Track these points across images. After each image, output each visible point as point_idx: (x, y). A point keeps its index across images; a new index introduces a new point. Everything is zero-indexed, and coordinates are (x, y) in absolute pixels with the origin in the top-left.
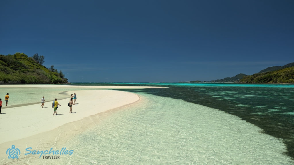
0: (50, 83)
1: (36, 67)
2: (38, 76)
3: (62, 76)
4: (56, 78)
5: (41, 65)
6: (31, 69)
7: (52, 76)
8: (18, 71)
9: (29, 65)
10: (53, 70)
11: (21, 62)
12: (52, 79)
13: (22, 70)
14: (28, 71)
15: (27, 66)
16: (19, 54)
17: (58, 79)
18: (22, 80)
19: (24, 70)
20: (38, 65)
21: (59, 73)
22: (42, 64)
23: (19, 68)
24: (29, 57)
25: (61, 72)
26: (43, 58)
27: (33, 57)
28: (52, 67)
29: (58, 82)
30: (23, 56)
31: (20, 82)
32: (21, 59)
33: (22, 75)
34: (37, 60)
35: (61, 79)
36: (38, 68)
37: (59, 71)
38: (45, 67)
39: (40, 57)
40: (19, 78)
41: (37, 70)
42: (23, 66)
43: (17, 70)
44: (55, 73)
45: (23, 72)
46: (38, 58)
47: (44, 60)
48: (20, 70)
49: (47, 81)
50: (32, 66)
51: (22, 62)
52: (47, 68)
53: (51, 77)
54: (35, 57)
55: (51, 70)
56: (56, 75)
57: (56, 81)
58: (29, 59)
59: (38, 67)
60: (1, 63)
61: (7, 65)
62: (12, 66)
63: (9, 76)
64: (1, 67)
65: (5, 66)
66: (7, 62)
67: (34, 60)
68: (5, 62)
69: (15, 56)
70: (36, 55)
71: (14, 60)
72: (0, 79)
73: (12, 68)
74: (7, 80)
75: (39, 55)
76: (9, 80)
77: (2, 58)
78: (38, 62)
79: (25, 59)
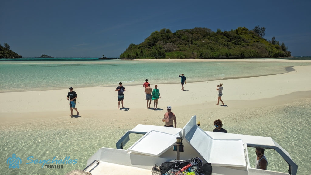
0: (269, 57)
1: (256, 40)
2: (257, 50)
3: (284, 49)
4: (276, 51)
5: (261, 38)
6: (251, 42)
7: (272, 50)
8: (238, 46)
9: (249, 38)
10: (274, 42)
11: (241, 36)
12: (272, 53)
13: (242, 44)
14: (248, 45)
15: (247, 40)
16: (241, 28)
17: (279, 53)
18: (242, 54)
19: (244, 45)
20: (258, 38)
21: (280, 45)
22: (263, 37)
23: (239, 43)
24: (249, 30)
25: (283, 44)
26: (264, 29)
27: (254, 30)
28: (273, 39)
29: (279, 56)
30: (244, 30)
31: (240, 57)
32: (242, 33)
33: (242, 49)
34: (258, 33)
35: (283, 52)
36: (257, 42)
37: (281, 43)
38: (265, 40)
39: (261, 29)
40: (239, 52)
41: (257, 43)
42: (244, 41)
43: (238, 44)
44: (276, 45)
45: (243, 47)
47: (265, 32)
48: (240, 44)
49: (267, 55)
50: (252, 39)
51: (243, 36)
52: (267, 40)
54: (255, 29)
55: (272, 42)
56: (278, 48)
57: (276, 54)
58: (250, 33)
59: (257, 40)
60: (225, 39)
61: (229, 40)
62: (233, 41)
63: (231, 51)
64: (225, 42)
65: (228, 41)
66: (230, 38)
67: (255, 33)
68: (228, 38)
69: (237, 31)
70: (256, 27)
71: (236, 35)
72: (223, 54)
73: (234, 43)
74: (229, 55)
75: (260, 27)
76: (230, 55)
77: (226, 34)
78: (258, 35)
79: (246, 33)
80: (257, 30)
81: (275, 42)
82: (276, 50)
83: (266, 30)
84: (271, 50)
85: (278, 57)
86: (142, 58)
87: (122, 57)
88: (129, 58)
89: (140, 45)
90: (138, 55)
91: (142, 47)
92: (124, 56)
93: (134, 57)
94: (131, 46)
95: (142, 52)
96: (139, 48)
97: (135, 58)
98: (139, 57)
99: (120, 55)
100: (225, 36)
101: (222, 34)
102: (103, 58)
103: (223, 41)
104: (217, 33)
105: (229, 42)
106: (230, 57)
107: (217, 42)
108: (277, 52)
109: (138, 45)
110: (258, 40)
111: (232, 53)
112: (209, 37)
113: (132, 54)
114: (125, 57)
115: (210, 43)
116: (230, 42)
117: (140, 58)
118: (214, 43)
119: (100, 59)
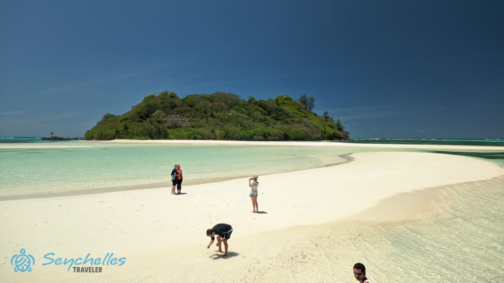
0: (322, 140)
1: (303, 115)
2: (306, 129)
3: (340, 129)
4: (330, 131)
5: (309, 112)
6: (297, 118)
7: (325, 129)
8: (279, 122)
9: (294, 112)
10: (326, 118)
11: (284, 108)
12: (325, 133)
13: (285, 120)
14: (293, 121)
15: (292, 114)
16: (282, 96)
17: (334, 133)
18: (285, 134)
19: (287, 121)
20: (305, 112)
21: (335, 123)
22: (312, 111)
23: (281, 118)
24: (294, 100)
25: (339, 121)
26: (313, 100)
27: (300, 100)
28: (326, 113)
29: (334, 138)
30: (286, 99)
31: (282, 138)
32: (284, 103)
33: (285, 126)
34: (306, 104)
35: (340, 132)
36: (305, 117)
37: (335, 120)
38: (315, 115)
39: (309, 99)
40: (281, 132)
41: (305, 119)
42: (287, 115)
43: (279, 120)
44: (329, 123)
45: (287, 124)
46: (306, 101)
47: (314, 104)
48: (283, 120)
49: (319, 135)
50: (298, 113)
51: (286, 108)
52: (318, 115)
55: (324, 119)
56: (332, 127)
57: (331, 136)
58: (294, 104)
60: (260, 111)
61: (267, 113)
62: (273, 115)
63: (269, 130)
64: (260, 116)
65: (265, 115)
66: (267, 110)
67: (301, 105)
68: (265, 110)
69: (277, 100)
70: (303, 97)
71: (276, 106)
72: (259, 134)
73: (273, 117)
74: (267, 135)
75: (308, 96)
76: (270, 135)
77: (262, 105)
78: (306, 108)
79: (289, 104)
80: (304, 101)
81: (328, 118)
82: (331, 129)
83: (315, 101)
84: (323, 129)
86: (126, 139)
87: (89, 137)
88: (102, 137)
89: (124, 117)
90: (118, 133)
91: (127, 119)
92: (92, 133)
93: (112, 136)
94: (107, 117)
95: (126, 128)
96: (122, 121)
97: (114, 138)
98: (122, 136)
99: (86, 132)
100: (261, 107)
101: (256, 103)
102: (50, 137)
103: (258, 114)
104: (250, 102)
105: (266, 117)
106: (270, 138)
107: (249, 115)
108: (331, 133)
109: (119, 117)
110: (306, 114)
111: (271, 133)
112: (237, 107)
113: (107, 132)
114: (95, 137)
115: (240, 117)
116: (268, 115)
117: (122, 138)
118: (246, 116)
119: (45, 139)
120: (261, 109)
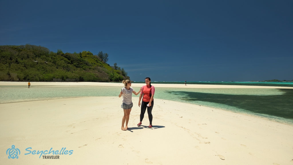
2: (97, 74)
5: (104, 63)
7: (114, 74)
8: (79, 69)
9: (93, 62)
12: (113, 77)
13: (83, 67)
14: (90, 69)
15: (90, 64)
16: (86, 52)
17: (119, 78)
18: (80, 77)
19: (86, 68)
20: (101, 63)
23: (81, 66)
26: (107, 55)
27: (98, 55)
28: (115, 64)
30: (88, 54)
32: (86, 56)
33: (83, 72)
34: (102, 58)
36: (101, 66)
38: (108, 65)
39: (104, 54)
40: (77, 75)
41: (99, 67)
42: (86, 64)
44: (118, 71)
45: (85, 70)
47: (108, 58)
49: (107, 79)
50: (96, 63)
51: (86, 60)
52: (110, 66)
53: (112, 75)
55: (114, 68)
56: (119, 73)
57: (117, 79)
58: (94, 57)
60: (65, 61)
61: (70, 62)
62: (75, 64)
64: (64, 64)
65: (69, 63)
66: (71, 60)
67: (99, 58)
68: (69, 60)
69: (80, 54)
70: (100, 53)
71: (79, 58)
72: (58, 77)
74: (65, 78)
76: (67, 78)
78: (102, 60)
79: (89, 57)
80: (101, 56)
81: (117, 67)
82: (117, 74)
83: (109, 56)
85: (119, 81)
100: (66, 58)
101: (63, 55)
103: (62, 63)
104: (58, 54)
105: (69, 65)
107: (54, 63)
111: (69, 76)
112: (44, 56)
115: (45, 64)
116: (71, 64)
118: (51, 64)
120: (66, 59)
